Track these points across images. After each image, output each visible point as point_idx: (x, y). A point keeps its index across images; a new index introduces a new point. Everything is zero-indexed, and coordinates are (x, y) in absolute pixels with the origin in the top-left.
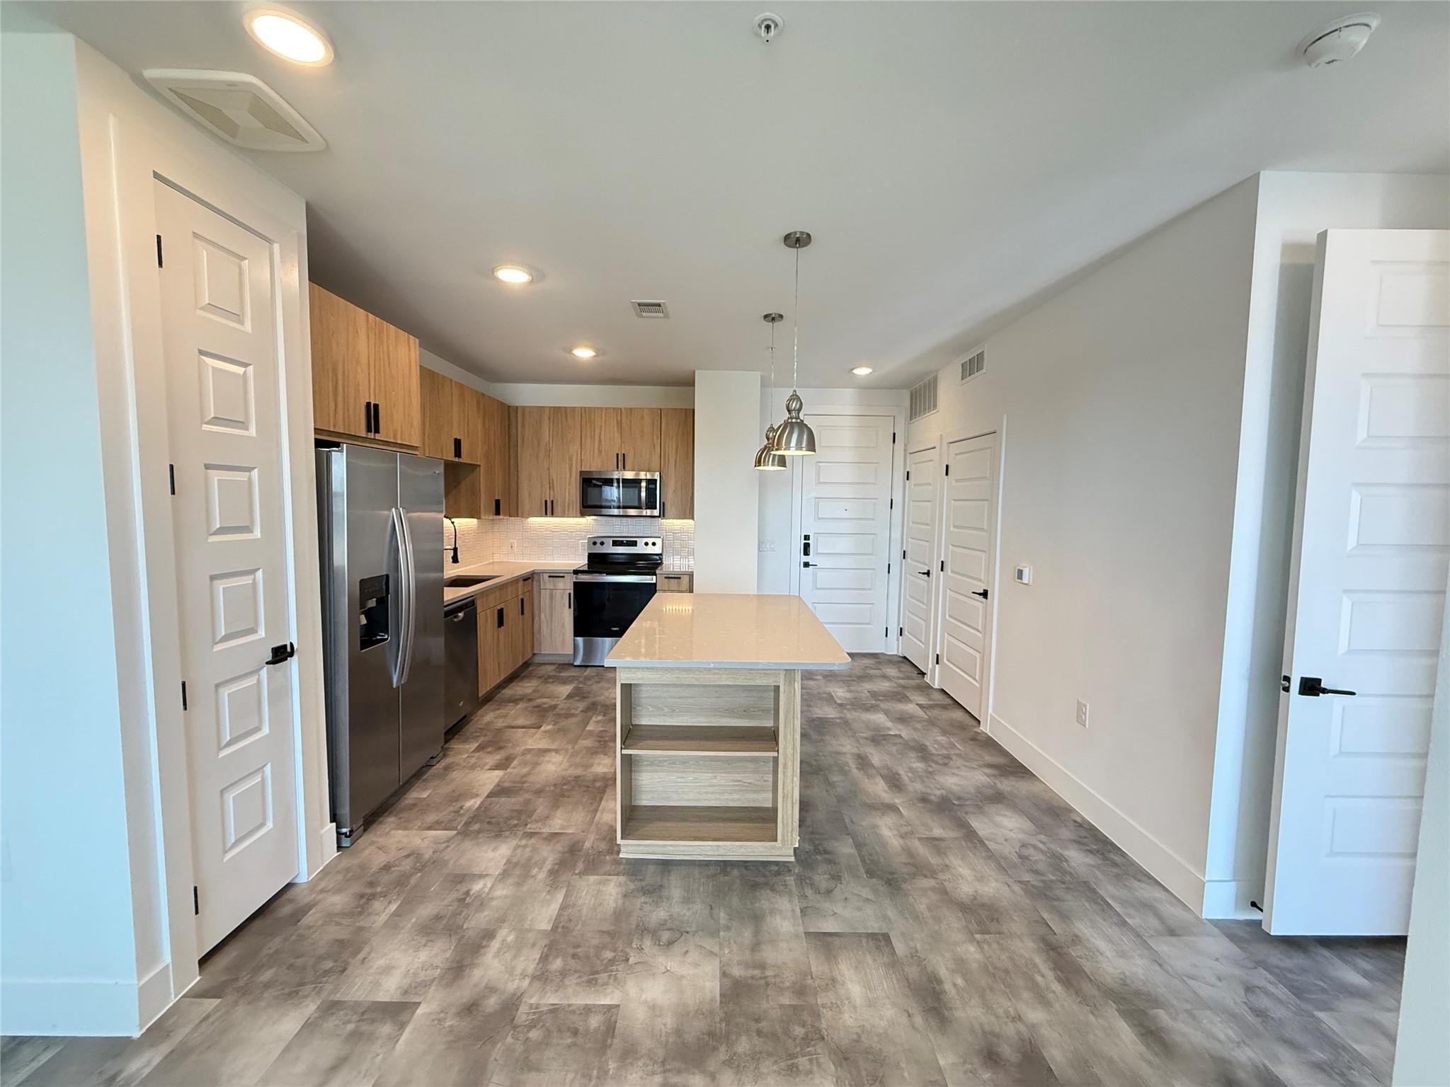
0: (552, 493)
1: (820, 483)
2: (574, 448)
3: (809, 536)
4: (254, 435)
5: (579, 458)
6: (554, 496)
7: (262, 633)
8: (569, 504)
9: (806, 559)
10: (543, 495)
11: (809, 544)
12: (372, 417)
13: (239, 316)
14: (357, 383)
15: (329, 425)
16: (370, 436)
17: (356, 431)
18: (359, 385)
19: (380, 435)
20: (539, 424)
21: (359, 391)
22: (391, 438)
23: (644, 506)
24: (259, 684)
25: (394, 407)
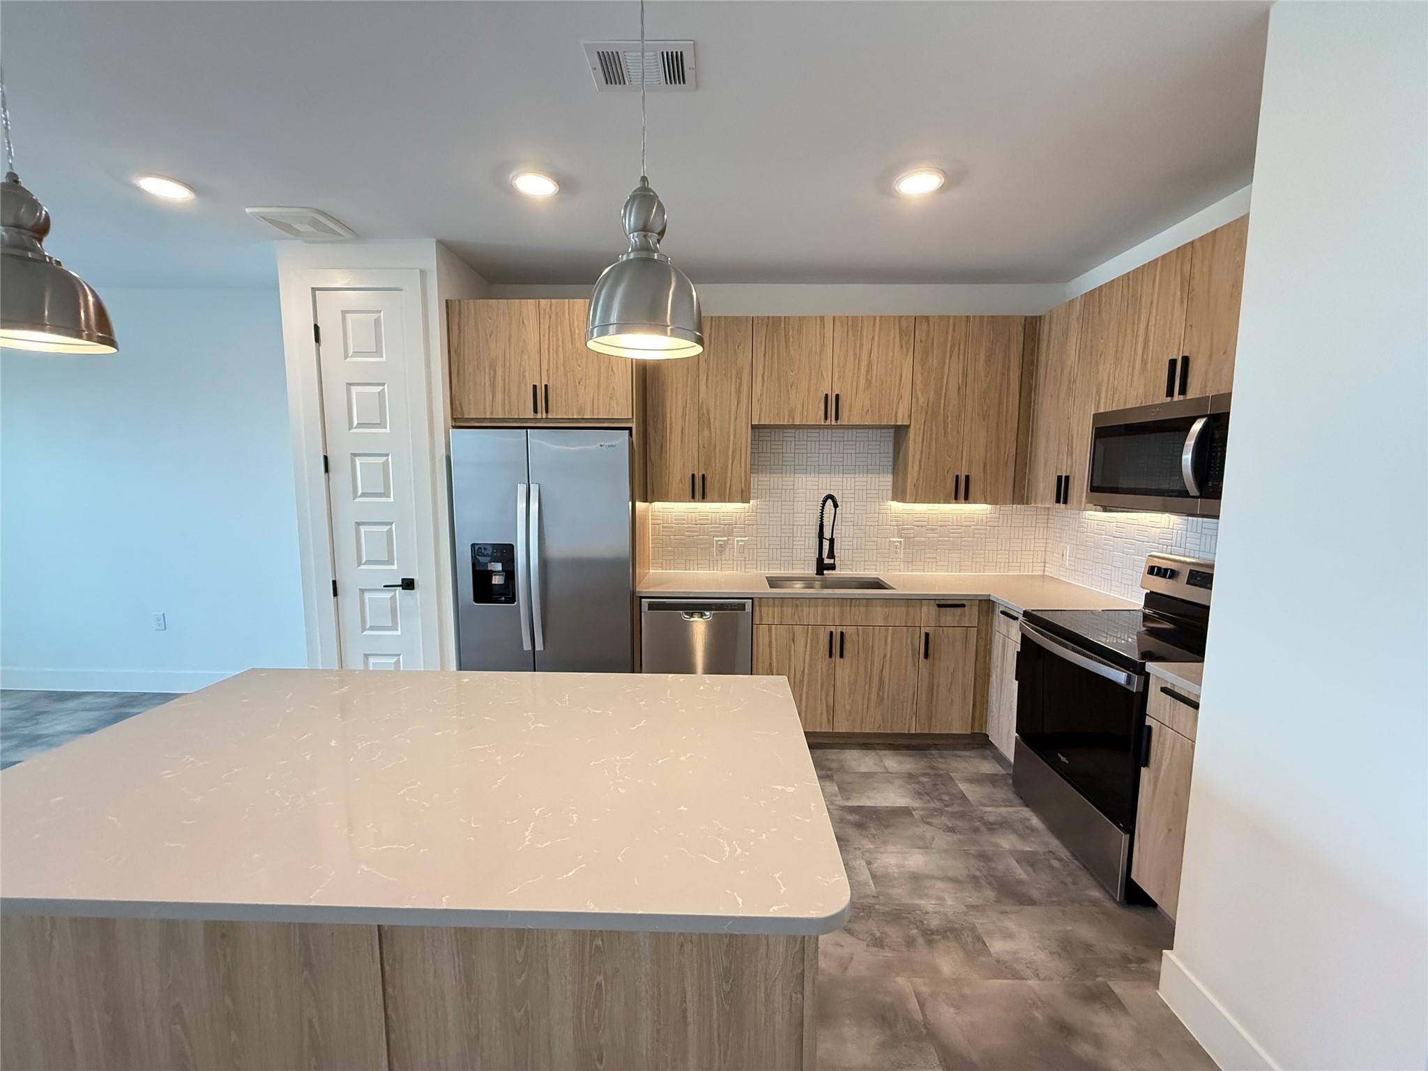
0: (1069, 462)
2: (1105, 368)
4: (390, 431)
7: (395, 566)
10: (1058, 468)
12: (541, 397)
13: (376, 352)
14: (522, 370)
15: (485, 413)
16: (539, 416)
17: (520, 413)
18: (524, 371)
19: (554, 413)
20: (1066, 333)
21: (524, 376)
22: (573, 415)
23: (1193, 491)
24: (393, 599)
25: (579, 383)
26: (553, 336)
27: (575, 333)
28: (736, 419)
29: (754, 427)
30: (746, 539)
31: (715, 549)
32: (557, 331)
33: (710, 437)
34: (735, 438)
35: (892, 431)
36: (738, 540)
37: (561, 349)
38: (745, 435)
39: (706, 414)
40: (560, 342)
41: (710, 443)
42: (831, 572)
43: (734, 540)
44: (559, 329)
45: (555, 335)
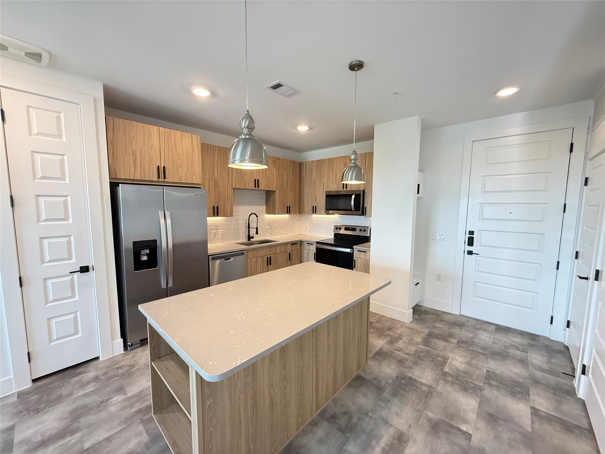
0: (316, 202)
1: (485, 192)
2: (325, 180)
3: (474, 231)
4: (68, 182)
5: (327, 184)
6: (317, 205)
7: (74, 260)
8: (322, 208)
9: (470, 248)
10: (312, 204)
11: (473, 238)
12: (162, 172)
13: (57, 136)
14: (151, 158)
15: (130, 177)
16: (160, 180)
17: (150, 178)
18: (152, 159)
19: (168, 179)
20: (312, 169)
21: (152, 161)
22: (177, 181)
23: (353, 209)
24: (72, 280)
25: (179, 167)
26: (166, 145)
27: (177, 145)
28: (228, 185)
29: (234, 189)
30: (223, 230)
31: (212, 236)
32: (168, 143)
33: (219, 191)
34: (228, 193)
35: (265, 191)
36: (220, 231)
37: (170, 151)
38: (231, 191)
39: (217, 183)
40: (170, 148)
41: (219, 193)
42: (252, 239)
43: (218, 231)
44: (170, 142)
45: (167, 144)
